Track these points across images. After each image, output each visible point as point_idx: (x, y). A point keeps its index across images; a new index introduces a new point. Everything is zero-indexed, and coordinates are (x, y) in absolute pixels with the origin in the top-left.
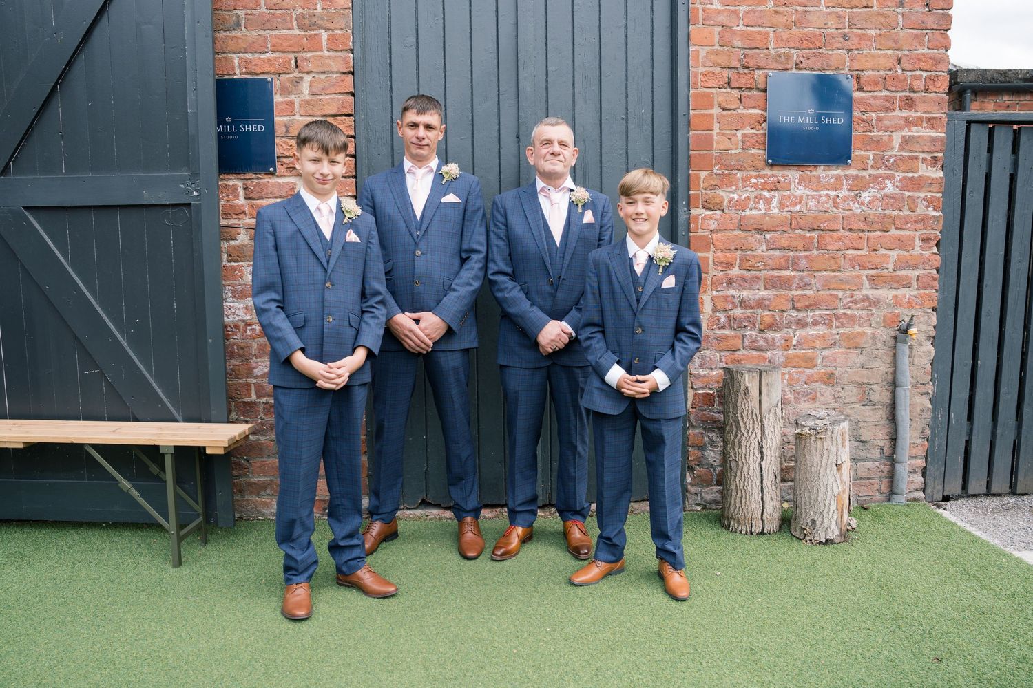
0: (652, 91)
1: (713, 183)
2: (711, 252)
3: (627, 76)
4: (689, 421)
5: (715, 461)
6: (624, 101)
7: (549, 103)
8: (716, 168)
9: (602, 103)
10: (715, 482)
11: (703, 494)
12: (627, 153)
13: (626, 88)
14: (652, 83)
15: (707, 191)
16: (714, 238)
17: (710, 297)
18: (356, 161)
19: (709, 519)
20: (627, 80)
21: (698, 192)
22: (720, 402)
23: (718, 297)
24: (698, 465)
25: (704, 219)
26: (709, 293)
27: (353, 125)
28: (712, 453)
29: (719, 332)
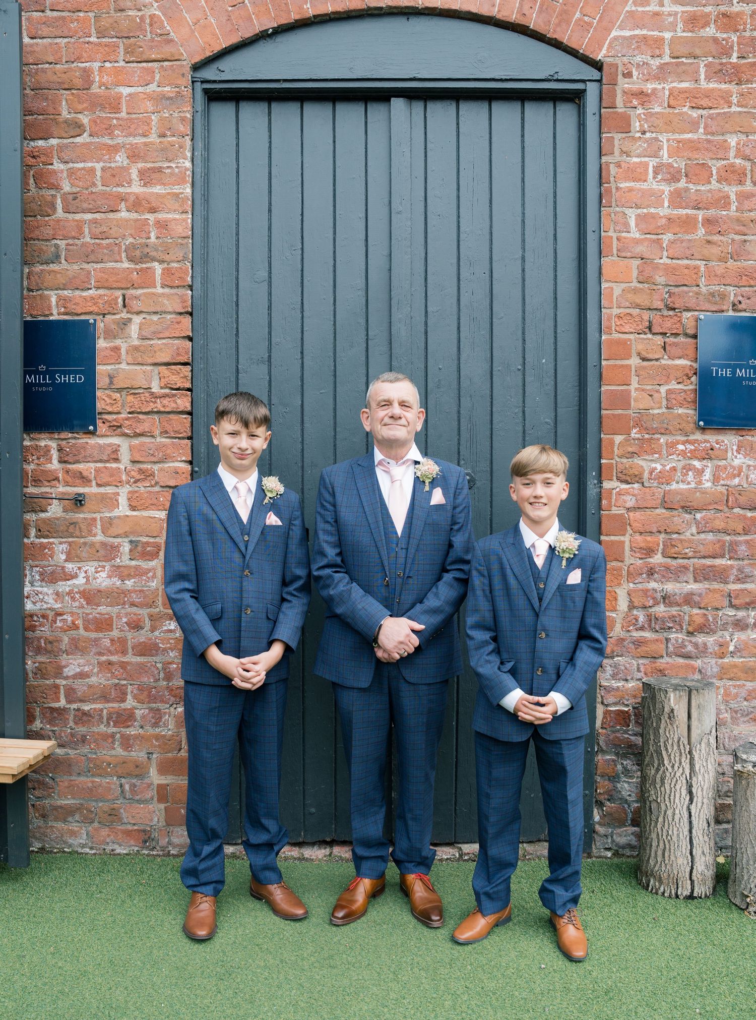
0: (556, 337)
1: (630, 449)
2: (627, 535)
3: (524, 319)
4: (598, 744)
5: (630, 795)
6: (521, 348)
7: (429, 351)
8: (634, 431)
9: (494, 350)
10: (629, 822)
11: (614, 837)
12: (524, 412)
13: (523, 333)
14: (556, 326)
15: (622, 460)
16: (631, 518)
17: (626, 591)
18: (192, 418)
19: (621, 871)
20: (524, 323)
21: (612, 461)
22: (636, 722)
23: (635, 591)
24: (609, 800)
25: (619, 494)
26: (624, 587)
27: (190, 376)
28: (626, 785)
29: (636, 634)
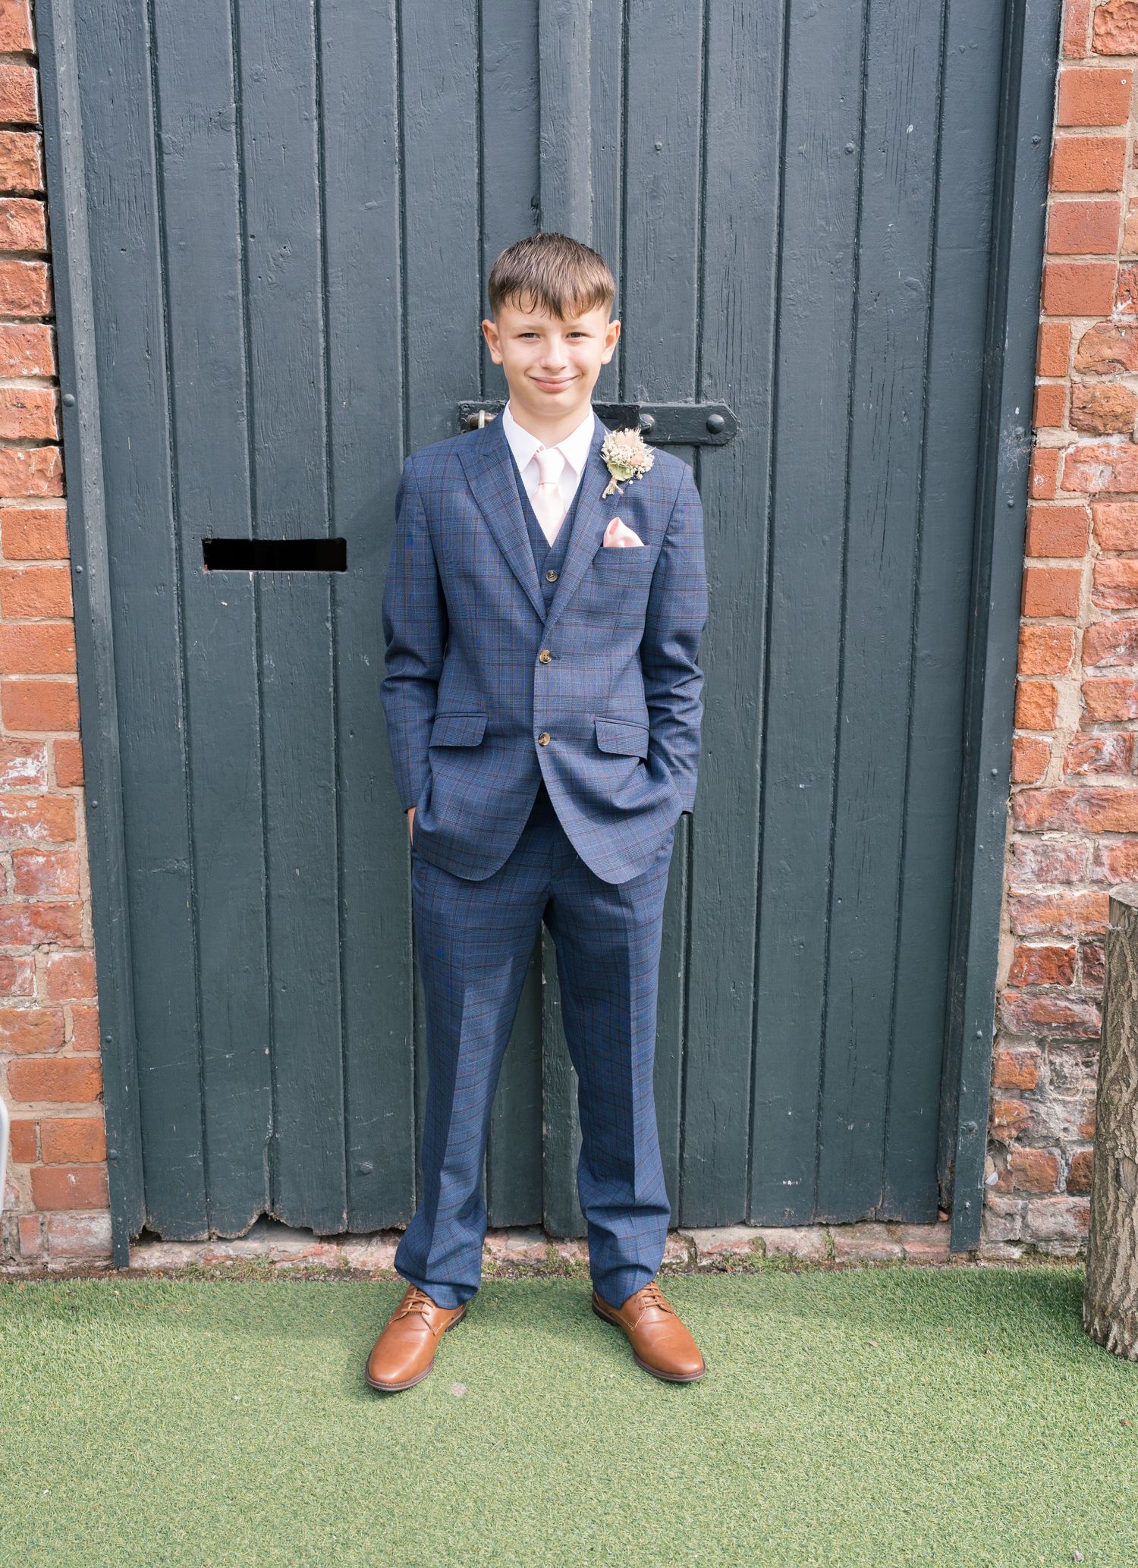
0: (943, 67)
1: (1108, 353)
2: (1088, 557)
3: (867, 18)
4: (999, 1020)
5: (1065, 1130)
6: (856, 96)
7: (631, 102)
8: (1121, 307)
9: (790, 101)
10: (1063, 1186)
11: (1029, 1218)
12: (856, 259)
13: (864, 57)
14: (944, 37)
15: (1087, 379)
16: (1100, 516)
17: (1078, 685)
18: (51, 269)
19: (1045, 1298)
20: (866, 31)
21: (1061, 382)
22: (1088, 975)
23: (1098, 686)
24: (1018, 1139)
25: (1074, 460)
26: (1074, 675)
27: (39, 159)
28: (1058, 1109)
29: (1095, 781)
